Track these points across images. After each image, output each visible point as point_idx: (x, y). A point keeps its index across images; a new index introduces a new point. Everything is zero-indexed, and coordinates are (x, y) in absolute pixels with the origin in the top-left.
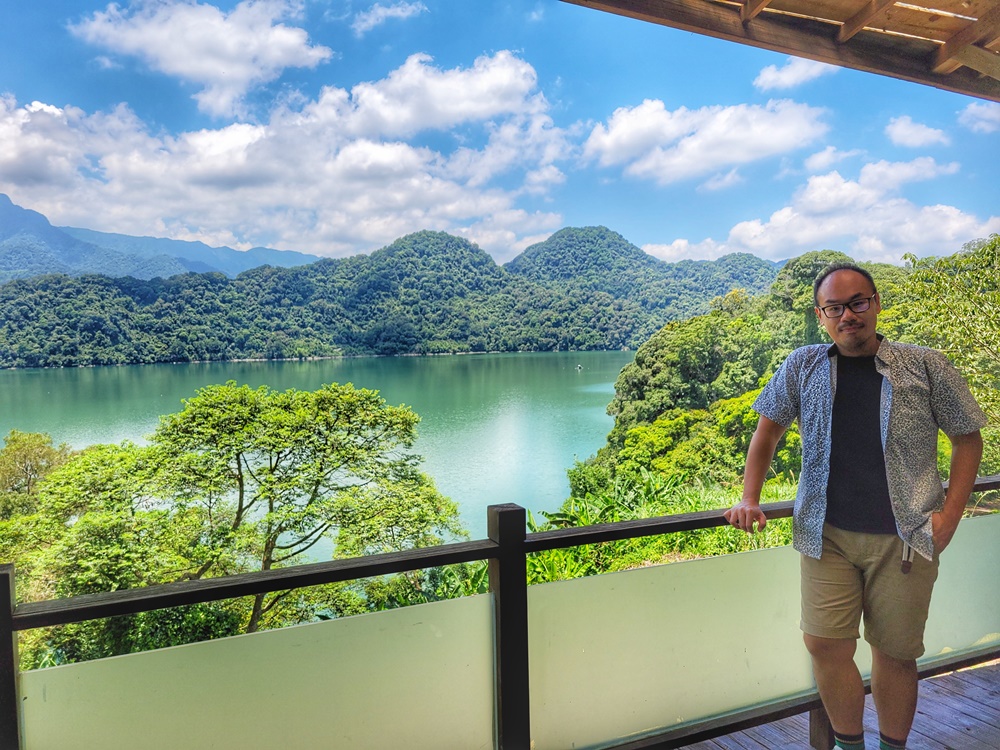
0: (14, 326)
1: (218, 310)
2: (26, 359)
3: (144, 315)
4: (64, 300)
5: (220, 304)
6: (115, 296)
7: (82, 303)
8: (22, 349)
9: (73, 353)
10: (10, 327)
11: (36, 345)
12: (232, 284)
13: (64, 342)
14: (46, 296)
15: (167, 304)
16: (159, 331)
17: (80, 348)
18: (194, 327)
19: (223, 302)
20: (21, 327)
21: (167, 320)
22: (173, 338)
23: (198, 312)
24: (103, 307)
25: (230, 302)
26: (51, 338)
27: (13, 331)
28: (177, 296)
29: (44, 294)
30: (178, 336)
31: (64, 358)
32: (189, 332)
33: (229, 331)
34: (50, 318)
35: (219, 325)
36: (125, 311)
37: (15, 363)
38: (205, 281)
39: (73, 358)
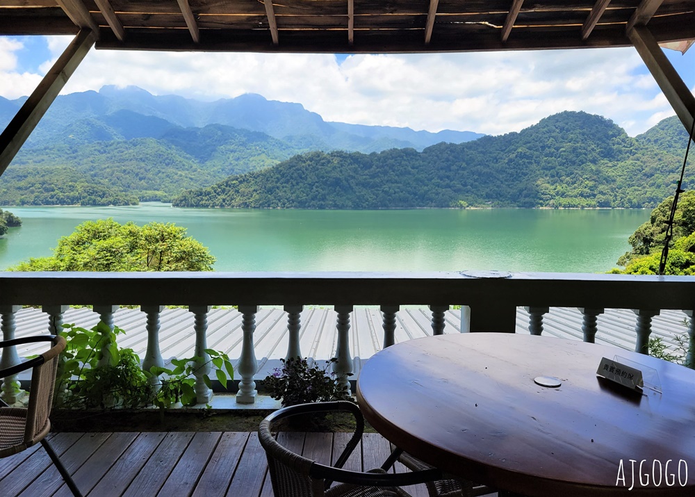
0: (294, 183)
1: (409, 173)
2: (299, 202)
3: (364, 177)
5: (410, 169)
6: (349, 164)
7: (330, 169)
8: (298, 197)
9: (323, 200)
10: (292, 183)
11: (305, 195)
12: (420, 156)
13: (319, 193)
14: (311, 165)
15: (378, 170)
16: (373, 186)
17: (327, 197)
18: (393, 185)
19: (413, 168)
20: (297, 184)
21: (377, 180)
22: (380, 192)
23: (396, 175)
24: (341, 171)
25: (417, 168)
26: (313, 191)
27: (293, 186)
28: (384, 164)
29: (310, 163)
30: (383, 191)
31: (318, 203)
32: (390, 188)
33: (415, 188)
34: (313, 178)
35: (409, 184)
36: (353, 174)
37: (293, 205)
38: (402, 154)
39: (323, 203)
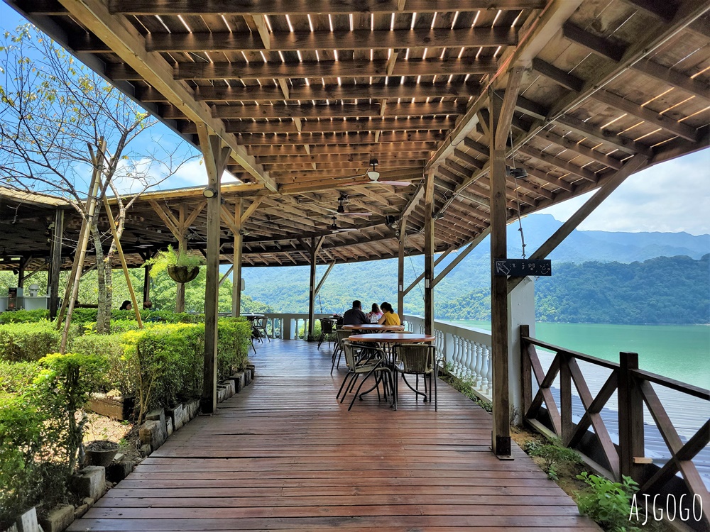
0: (541, 295)
1: (683, 284)
2: (547, 316)
3: (624, 289)
4: (571, 279)
5: (685, 280)
6: (605, 276)
7: (581, 281)
8: (545, 310)
9: (575, 313)
10: (539, 296)
11: (553, 308)
12: (697, 264)
13: (570, 306)
14: (561, 277)
15: (642, 281)
16: (635, 299)
17: (580, 311)
18: (662, 298)
19: (688, 278)
20: (545, 296)
21: (641, 292)
22: (645, 306)
23: (666, 286)
24: (595, 283)
25: (693, 278)
26: (562, 304)
27: (541, 298)
28: (650, 274)
29: (559, 275)
30: (649, 304)
31: (569, 317)
32: (658, 301)
33: (692, 301)
34: (562, 290)
35: (683, 296)
36: (611, 286)
37: (541, 318)
38: (673, 263)
39: (574, 317)
